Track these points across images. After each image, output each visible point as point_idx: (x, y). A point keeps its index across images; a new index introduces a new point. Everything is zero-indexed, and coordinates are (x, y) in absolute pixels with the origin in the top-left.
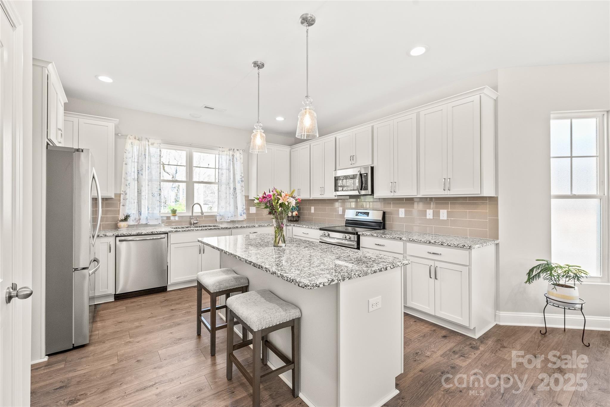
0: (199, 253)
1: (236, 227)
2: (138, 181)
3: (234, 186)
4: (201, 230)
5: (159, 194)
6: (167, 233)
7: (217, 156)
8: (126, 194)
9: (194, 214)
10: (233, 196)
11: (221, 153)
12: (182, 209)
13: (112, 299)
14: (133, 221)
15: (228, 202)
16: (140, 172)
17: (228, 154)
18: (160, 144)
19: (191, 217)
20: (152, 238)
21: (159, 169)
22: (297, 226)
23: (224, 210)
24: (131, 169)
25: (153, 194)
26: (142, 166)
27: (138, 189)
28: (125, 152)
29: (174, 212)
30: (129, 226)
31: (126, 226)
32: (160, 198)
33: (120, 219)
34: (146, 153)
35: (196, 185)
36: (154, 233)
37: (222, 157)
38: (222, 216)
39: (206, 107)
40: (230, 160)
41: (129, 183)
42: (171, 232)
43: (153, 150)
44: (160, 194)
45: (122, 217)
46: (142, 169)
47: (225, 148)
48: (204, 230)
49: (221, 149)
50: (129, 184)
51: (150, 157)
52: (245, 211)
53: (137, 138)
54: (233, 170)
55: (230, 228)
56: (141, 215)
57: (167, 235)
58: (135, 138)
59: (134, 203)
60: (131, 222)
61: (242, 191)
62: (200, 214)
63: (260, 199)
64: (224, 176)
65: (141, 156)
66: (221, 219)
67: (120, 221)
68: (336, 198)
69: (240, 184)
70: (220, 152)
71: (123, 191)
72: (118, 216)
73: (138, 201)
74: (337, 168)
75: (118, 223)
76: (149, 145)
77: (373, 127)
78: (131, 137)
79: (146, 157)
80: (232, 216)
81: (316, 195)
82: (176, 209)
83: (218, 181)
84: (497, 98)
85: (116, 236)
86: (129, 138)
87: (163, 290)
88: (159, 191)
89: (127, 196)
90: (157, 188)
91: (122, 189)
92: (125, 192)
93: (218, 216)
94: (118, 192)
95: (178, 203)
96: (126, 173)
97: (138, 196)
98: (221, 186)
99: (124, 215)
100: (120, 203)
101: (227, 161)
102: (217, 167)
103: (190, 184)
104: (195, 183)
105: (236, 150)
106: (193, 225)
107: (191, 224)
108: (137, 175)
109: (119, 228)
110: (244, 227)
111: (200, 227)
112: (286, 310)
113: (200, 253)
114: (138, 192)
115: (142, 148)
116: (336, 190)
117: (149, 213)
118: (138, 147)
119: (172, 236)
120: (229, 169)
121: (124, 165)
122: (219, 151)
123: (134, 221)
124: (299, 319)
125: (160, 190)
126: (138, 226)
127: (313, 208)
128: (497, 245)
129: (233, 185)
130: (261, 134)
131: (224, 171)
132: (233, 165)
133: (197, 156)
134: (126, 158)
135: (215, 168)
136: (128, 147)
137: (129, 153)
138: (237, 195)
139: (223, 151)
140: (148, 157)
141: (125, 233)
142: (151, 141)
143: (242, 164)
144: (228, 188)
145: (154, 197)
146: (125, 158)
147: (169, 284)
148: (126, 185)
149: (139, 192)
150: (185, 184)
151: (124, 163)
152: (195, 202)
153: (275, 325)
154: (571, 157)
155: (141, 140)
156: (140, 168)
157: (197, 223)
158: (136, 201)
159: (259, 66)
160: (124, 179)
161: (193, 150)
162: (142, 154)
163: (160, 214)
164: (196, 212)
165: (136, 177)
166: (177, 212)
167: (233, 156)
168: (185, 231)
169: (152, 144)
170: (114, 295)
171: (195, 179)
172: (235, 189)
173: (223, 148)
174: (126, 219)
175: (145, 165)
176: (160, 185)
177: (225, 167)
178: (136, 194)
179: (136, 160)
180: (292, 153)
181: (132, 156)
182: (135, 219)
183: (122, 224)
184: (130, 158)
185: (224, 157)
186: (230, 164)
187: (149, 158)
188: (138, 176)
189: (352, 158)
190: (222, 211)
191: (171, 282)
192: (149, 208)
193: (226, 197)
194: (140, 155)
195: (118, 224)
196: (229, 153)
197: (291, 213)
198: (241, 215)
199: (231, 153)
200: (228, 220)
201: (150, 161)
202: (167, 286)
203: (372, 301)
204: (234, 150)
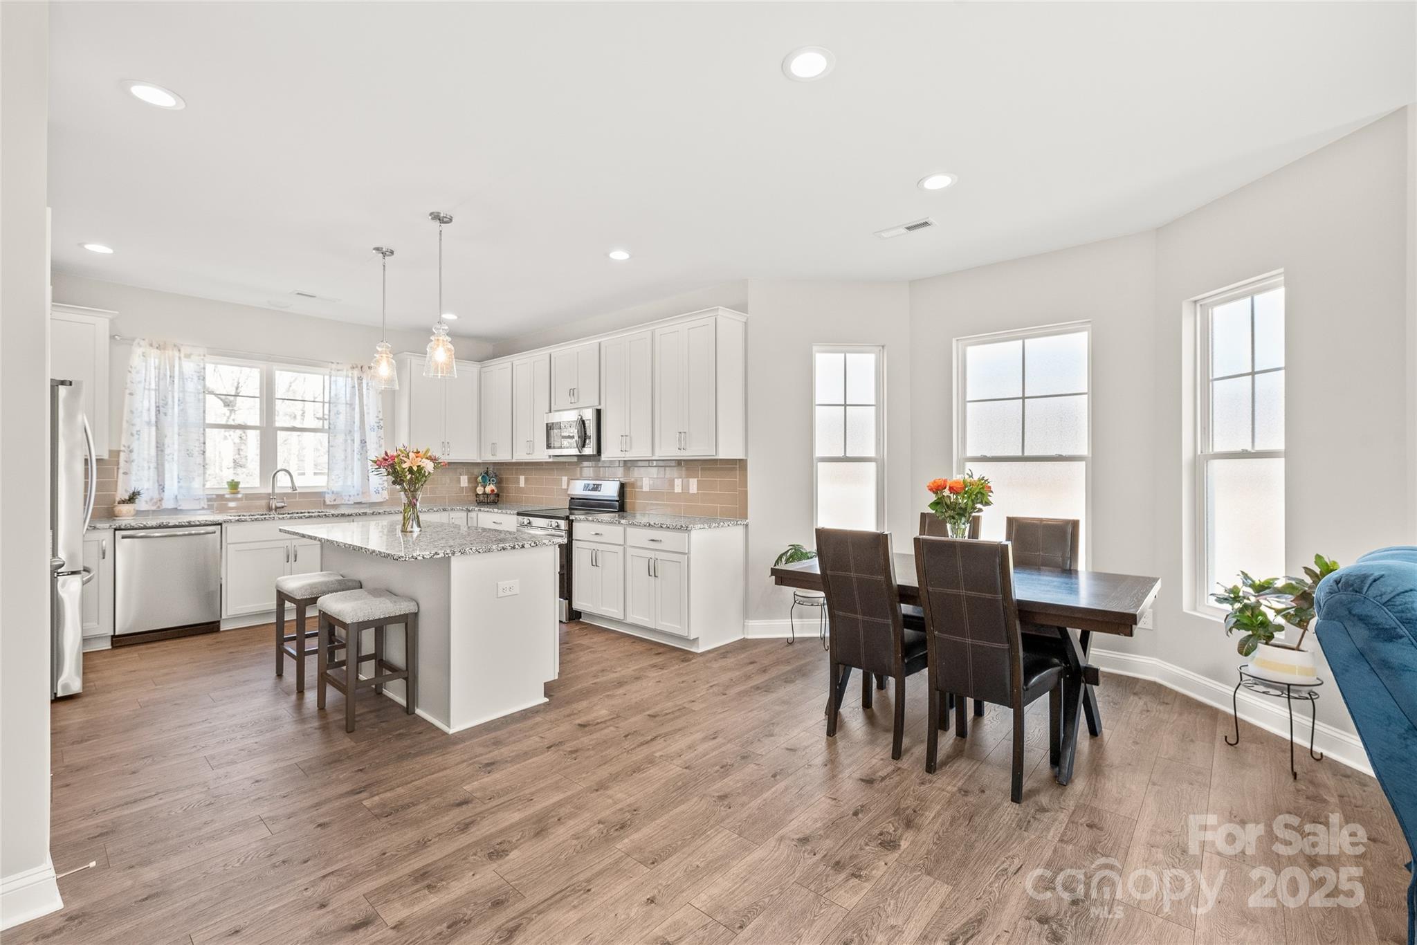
0: (286, 560)
1: (363, 513)
2: (157, 426)
3: (361, 436)
4: (291, 518)
5: (202, 452)
6: (221, 524)
7: (327, 378)
8: (131, 451)
9: (276, 491)
10: (359, 456)
11: (333, 372)
12: (251, 481)
13: (107, 645)
14: (147, 502)
15: (350, 468)
16: (161, 409)
17: (350, 375)
18: (204, 355)
19: (269, 497)
20: (187, 533)
21: (202, 404)
22: (483, 511)
23: (340, 483)
24: (144, 403)
25: (188, 452)
26: (165, 397)
27: (157, 443)
28: (130, 372)
29: (234, 486)
30: (138, 513)
31: (133, 512)
32: (204, 459)
33: (118, 499)
34: (174, 373)
35: (281, 435)
36: (193, 523)
37: (336, 381)
38: (337, 493)
39: (298, 294)
40: (354, 387)
41: (138, 429)
42: (229, 521)
43: (189, 367)
44: (204, 452)
45: (122, 494)
46: (166, 404)
47: (341, 363)
48: (296, 518)
49: (334, 366)
50: (137, 431)
51: (183, 381)
52: (385, 484)
53: (155, 345)
54: (360, 407)
55: (351, 515)
56: (164, 491)
57: (220, 527)
58: (151, 345)
59: (149, 468)
60: (142, 504)
62: (290, 491)
63: (378, 462)
64: (342, 417)
65: (162, 379)
66: (335, 500)
67: (119, 503)
68: (551, 460)
69: (375, 433)
71: (124, 446)
72: (114, 495)
73: (158, 464)
74: (552, 410)
75: (115, 506)
76: (180, 358)
77: (600, 344)
78: (142, 343)
79: (173, 381)
80: (358, 494)
81: (521, 456)
82: (239, 481)
83: (329, 428)
84: (747, 320)
85: (116, 530)
86: (139, 343)
87: (211, 628)
88: (202, 445)
89: (134, 456)
90: (197, 440)
91: (124, 442)
92: (129, 447)
93: (328, 493)
94: (115, 448)
95: (244, 470)
96: (132, 412)
97: (157, 455)
98: (335, 436)
99: (126, 491)
100: (118, 468)
101: (347, 390)
102: (327, 399)
103: (268, 433)
104: (280, 430)
105: (366, 368)
106: (276, 510)
107: (270, 509)
108: (156, 415)
109: (117, 517)
111: (288, 513)
112: (395, 602)
113: (288, 561)
114: (157, 447)
115: (165, 363)
116: (549, 447)
117: (180, 487)
118: (157, 360)
119: (230, 529)
120: (351, 405)
121: (127, 396)
122: (331, 370)
123: (149, 503)
124: (416, 615)
125: (204, 443)
126: (159, 511)
127: (522, 478)
128: (747, 525)
129: (359, 436)
130: (388, 361)
131: (342, 408)
132: (359, 397)
133: (284, 379)
135: (324, 402)
136: (136, 360)
137: (138, 372)
138: (368, 454)
139: (338, 370)
140: (179, 381)
141: (133, 524)
142: (184, 351)
143: (380, 395)
144: (349, 441)
145: (192, 456)
146: (128, 381)
147: (223, 617)
148: (132, 435)
149: (160, 448)
150: (258, 431)
151: (127, 391)
152: (279, 468)
153: (377, 618)
154: (845, 405)
155: (164, 349)
156: (161, 401)
157: (283, 507)
158: (153, 465)
159: (386, 253)
160: (127, 422)
161: (274, 368)
162: (165, 375)
163: (204, 490)
164: (280, 487)
165: (153, 419)
166: (240, 486)
167: (360, 379)
168: (256, 520)
169: (188, 356)
170: (110, 638)
171: (280, 422)
172: (363, 442)
173: (338, 363)
174: (132, 499)
175: (173, 397)
176: (203, 434)
177: (343, 400)
178: (153, 452)
179: (153, 386)
180: (483, 375)
181: (145, 380)
182: (151, 499)
183: (125, 508)
184: (140, 382)
185: (341, 381)
186: (353, 395)
187: (181, 382)
188: (156, 418)
189: (572, 392)
190: (337, 486)
191: (228, 614)
192: (180, 477)
193: (346, 457)
194: (161, 377)
195: (115, 509)
196: (352, 374)
197: (483, 489)
198: (377, 492)
199: (356, 373)
200: (349, 501)
201: (184, 388)
202: (219, 622)
203: (502, 584)
204: (362, 367)
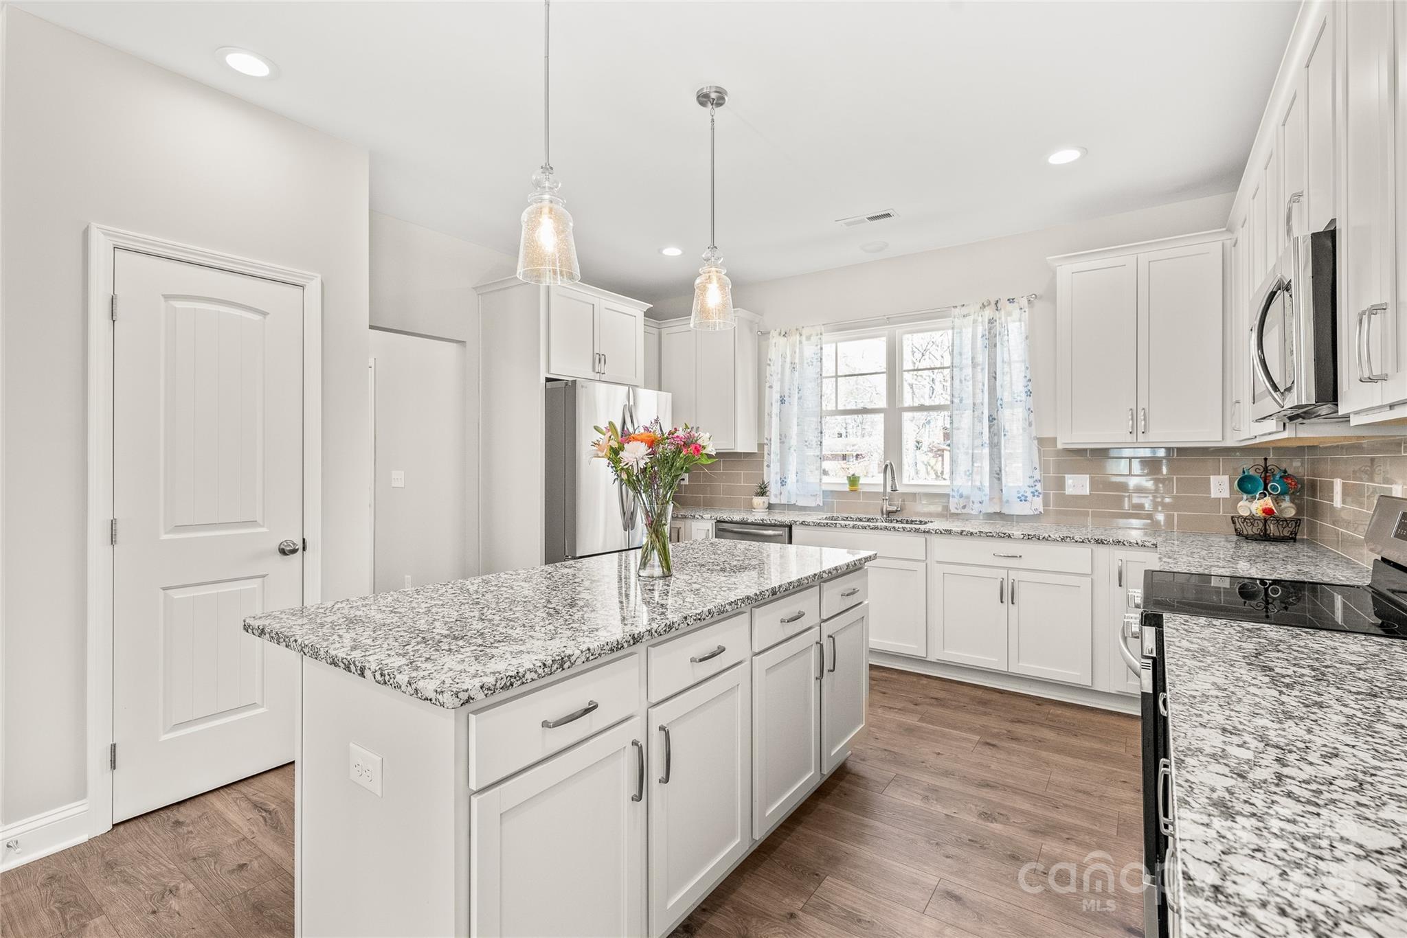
1: (946, 531)
2: (780, 418)
5: (819, 443)
6: (789, 526)
7: (948, 333)
8: (769, 444)
11: (957, 322)
16: (785, 399)
17: (979, 319)
18: (821, 334)
19: (883, 497)
21: (820, 389)
23: (970, 483)
25: (807, 444)
26: (789, 386)
27: (780, 434)
28: (769, 365)
29: (854, 481)
32: (822, 450)
34: (796, 358)
35: (907, 418)
37: (963, 333)
38: (966, 497)
40: (984, 337)
43: (810, 348)
44: (821, 442)
46: (789, 393)
48: (858, 528)
49: (957, 311)
51: (803, 367)
52: (1039, 487)
53: (783, 333)
56: (786, 486)
57: (788, 529)
58: (780, 334)
60: (772, 497)
61: (1030, 424)
65: (787, 366)
66: (964, 507)
69: (1021, 405)
70: (956, 319)
71: (767, 439)
73: (781, 457)
75: (753, 499)
76: (801, 342)
78: (775, 333)
80: (986, 501)
82: (859, 476)
85: (717, 521)
86: (772, 335)
88: (820, 434)
89: (771, 447)
90: (816, 429)
91: (766, 435)
92: (770, 440)
93: (953, 497)
95: (865, 462)
97: (780, 447)
98: (961, 413)
101: (975, 341)
103: (893, 414)
104: (905, 411)
105: (1004, 304)
107: (882, 513)
108: (779, 407)
109: (755, 509)
110: (972, 534)
111: (897, 521)
114: (780, 439)
115: (790, 351)
117: (797, 481)
121: (767, 389)
122: (954, 317)
123: (777, 496)
125: (821, 433)
133: (912, 343)
134: (771, 375)
136: (771, 352)
137: (772, 364)
139: (963, 316)
142: (805, 332)
145: (811, 448)
146: (768, 375)
148: (769, 427)
149: (782, 440)
150: (883, 415)
151: (768, 385)
155: (789, 335)
156: (786, 391)
157: (895, 512)
158: (778, 458)
160: (769, 414)
161: (902, 330)
162: (789, 361)
165: (778, 410)
166: (860, 482)
167: (997, 321)
169: (808, 338)
171: (908, 400)
172: (991, 419)
173: (962, 305)
176: (821, 422)
178: (778, 444)
179: (779, 377)
182: (779, 494)
183: (760, 502)
185: (967, 330)
188: (780, 409)
190: (966, 487)
196: (982, 316)
198: (1022, 499)
199: (988, 313)
201: (803, 373)
204: (997, 303)
